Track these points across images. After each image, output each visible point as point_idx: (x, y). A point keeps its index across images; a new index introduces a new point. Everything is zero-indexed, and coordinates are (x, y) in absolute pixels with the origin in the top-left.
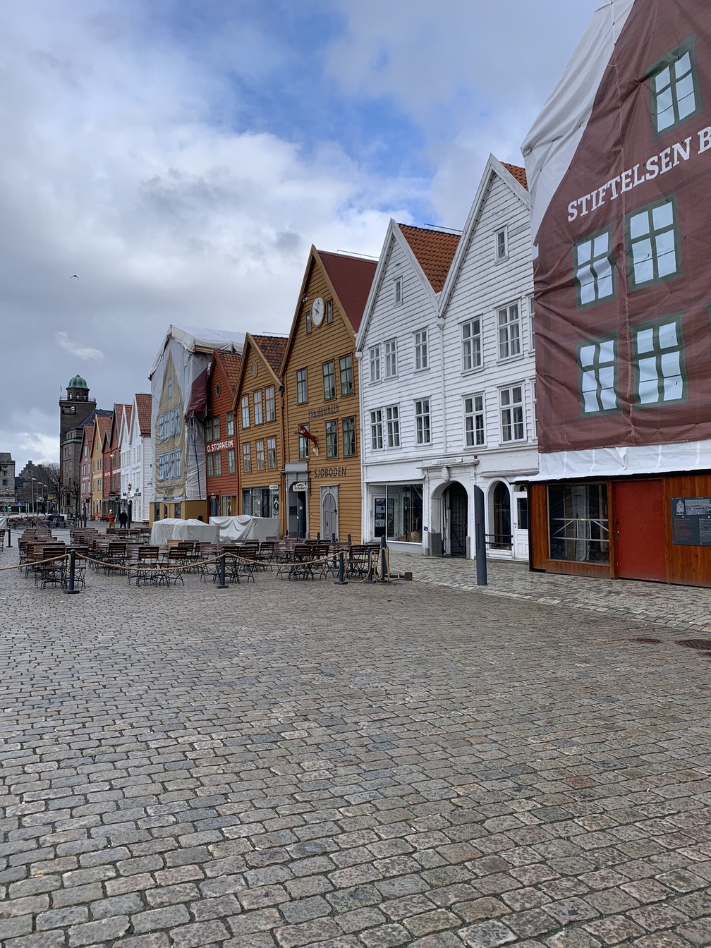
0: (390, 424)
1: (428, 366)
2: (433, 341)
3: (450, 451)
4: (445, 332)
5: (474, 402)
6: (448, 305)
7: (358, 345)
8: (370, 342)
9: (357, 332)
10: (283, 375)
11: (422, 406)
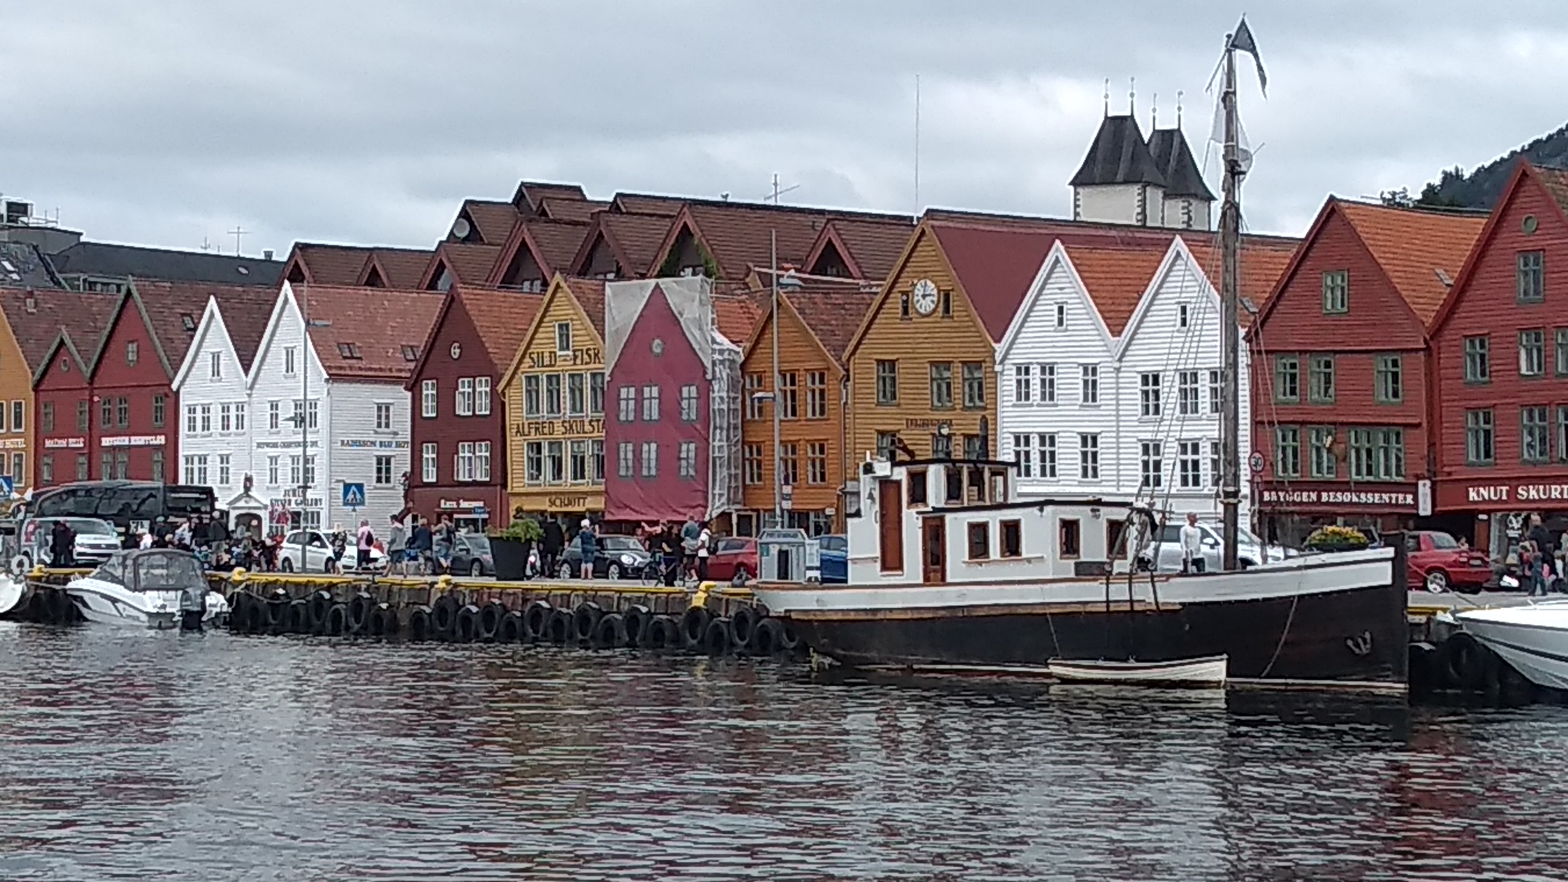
0: (1043, 453)
1: (1098, 403)
2: (1104, 380)
3: (1123, 490)
4: (1121, 375)
5: (1150, 448)
6: (1126, 349)
7: (998, 357)
8: (1018, 357)
9: (998, 341)
10: (848, 360)
11: (1089, 440)
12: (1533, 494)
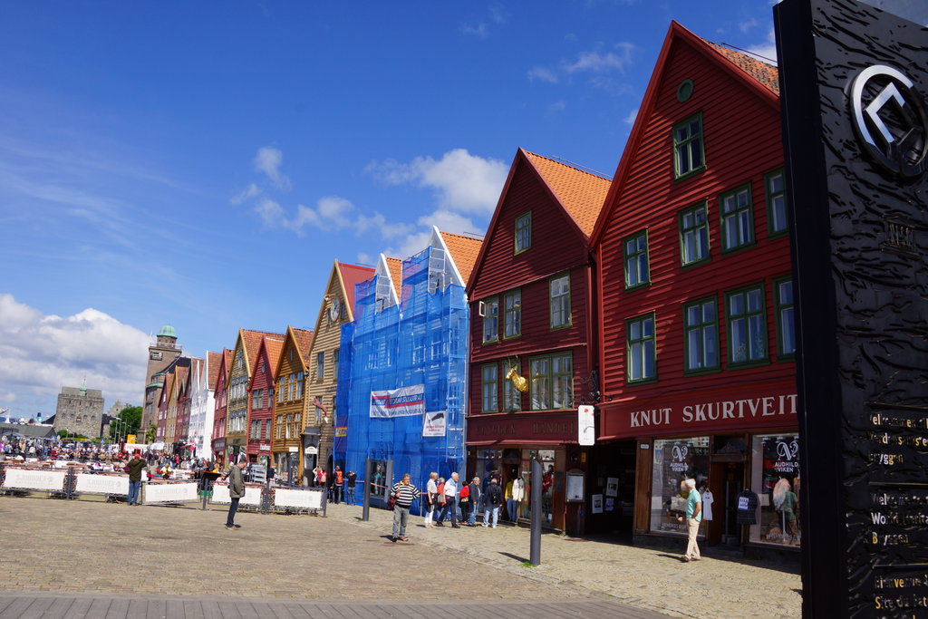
12: (700, 414)
